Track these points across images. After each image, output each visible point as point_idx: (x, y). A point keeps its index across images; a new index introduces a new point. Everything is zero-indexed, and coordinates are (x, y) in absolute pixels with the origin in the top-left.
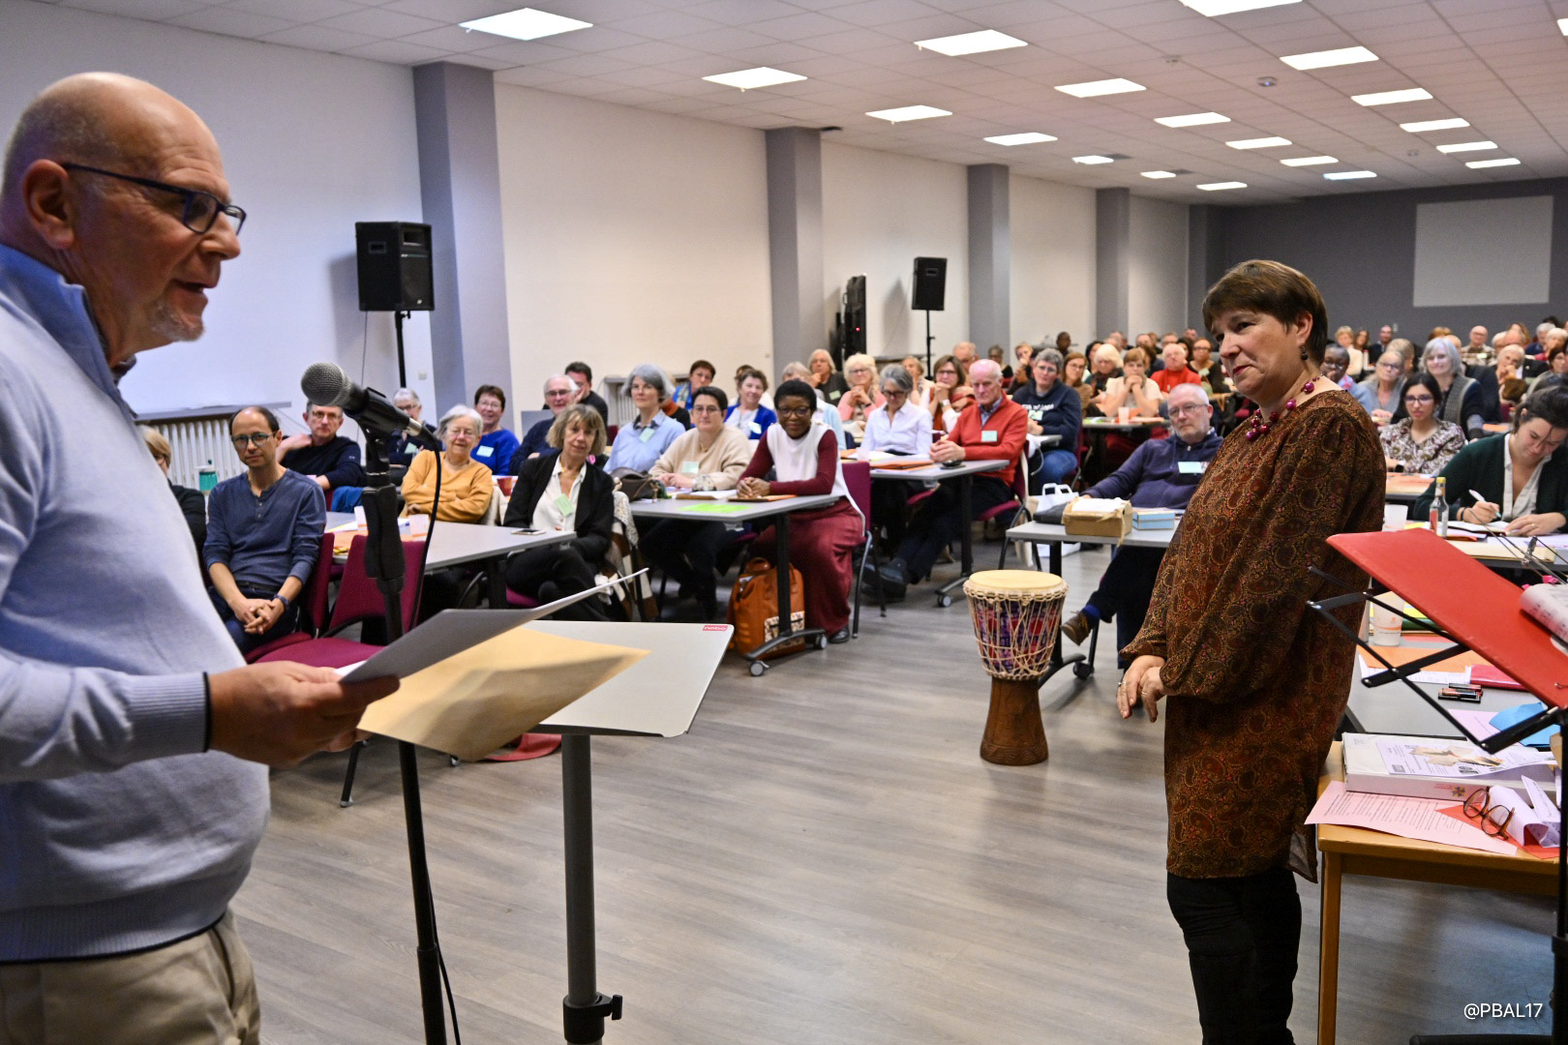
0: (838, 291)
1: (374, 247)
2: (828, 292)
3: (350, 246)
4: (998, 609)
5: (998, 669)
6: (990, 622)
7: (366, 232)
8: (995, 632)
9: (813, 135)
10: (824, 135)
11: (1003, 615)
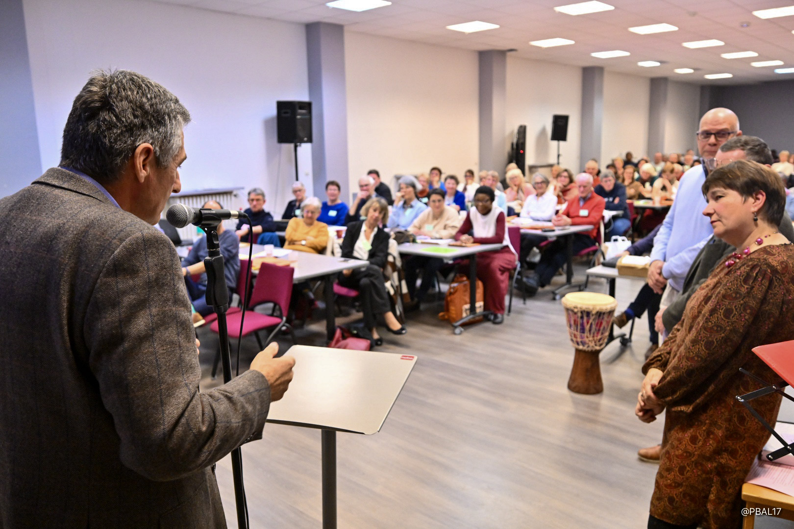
0: (512, 132)
1: (285, 113)
2: (508, 132)
3: (273, 112)
4: (579, 314)
5: (578, 344)
6: (575, 321)
7: (281, 105)
8: (577, 325)
9: (502, 54)
10: (509, 54)
11: (582, 318)
